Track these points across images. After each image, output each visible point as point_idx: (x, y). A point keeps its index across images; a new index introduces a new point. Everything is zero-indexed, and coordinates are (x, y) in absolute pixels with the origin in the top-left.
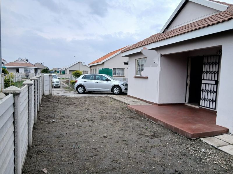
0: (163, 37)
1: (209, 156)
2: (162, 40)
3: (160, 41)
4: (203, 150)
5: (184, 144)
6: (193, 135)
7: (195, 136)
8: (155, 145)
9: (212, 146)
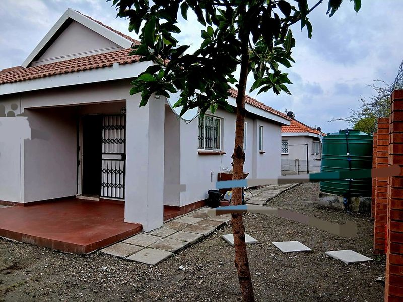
0: (27, 75)
1: (114, 275)
2: (25, 80)
3: (20, 81)
4: (105, 268)
5: (73, 267)
6: (88, 248)
7: (91, 248)
8: (16, 284)
9: (119, 257)
